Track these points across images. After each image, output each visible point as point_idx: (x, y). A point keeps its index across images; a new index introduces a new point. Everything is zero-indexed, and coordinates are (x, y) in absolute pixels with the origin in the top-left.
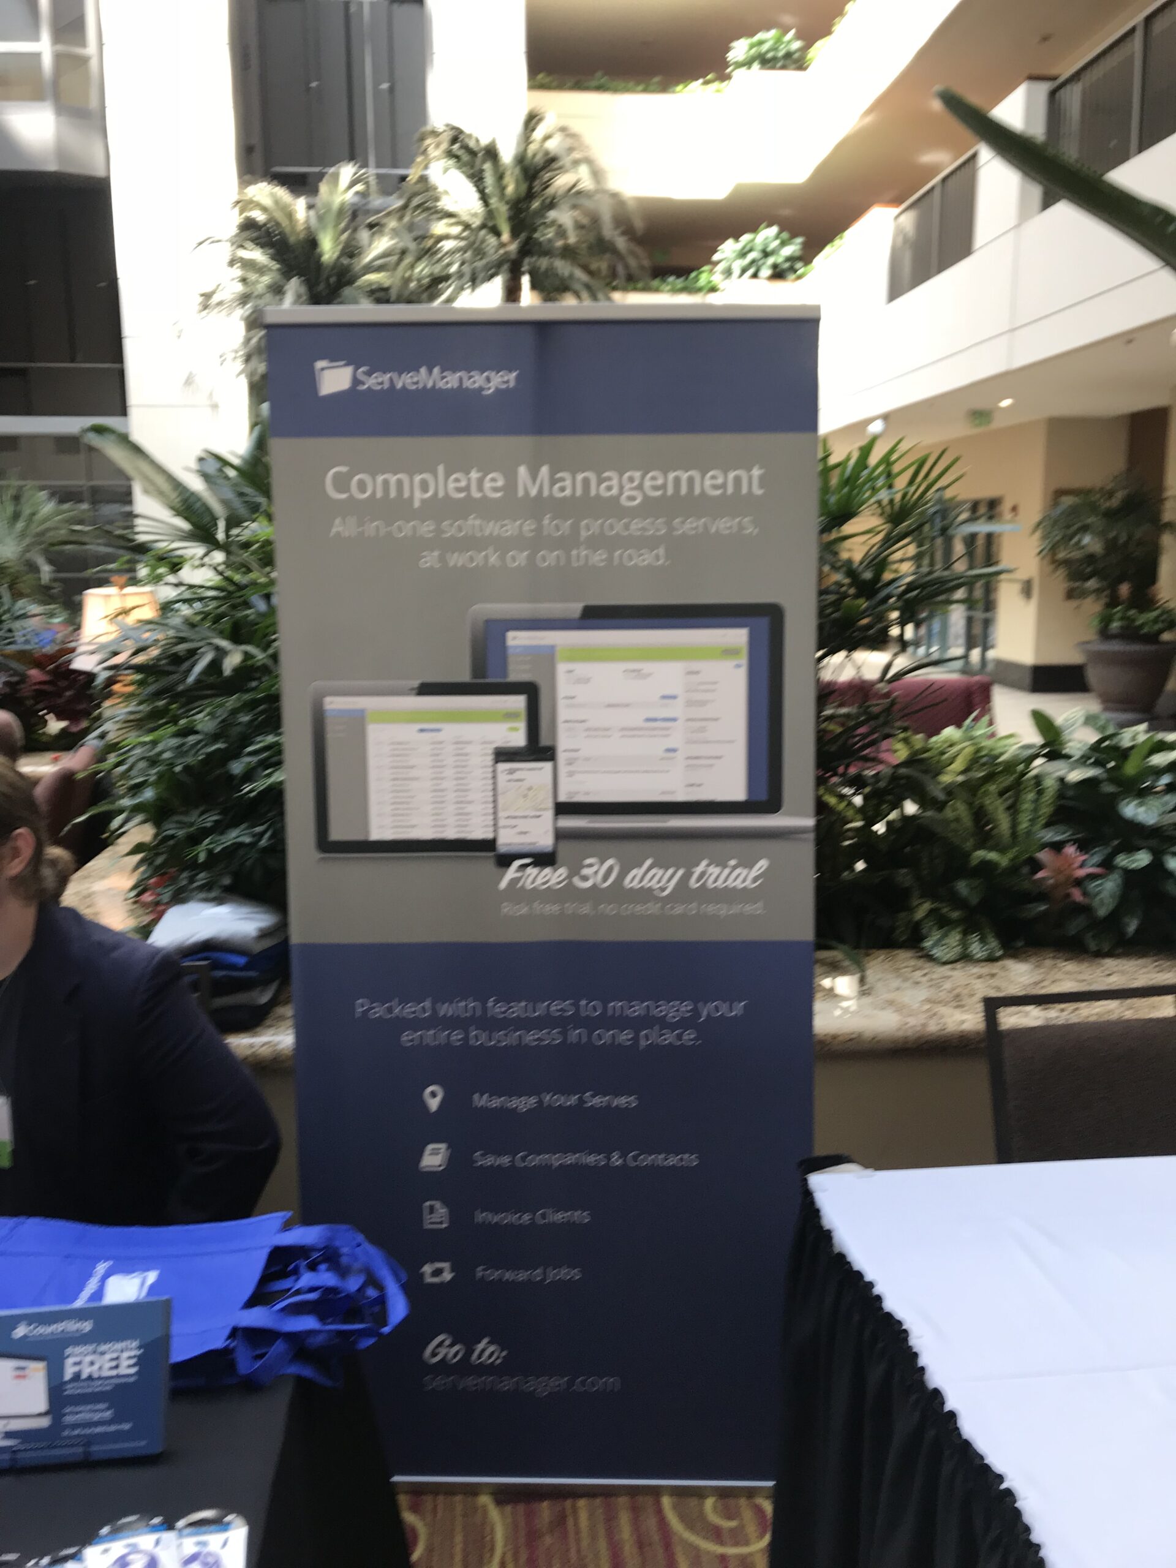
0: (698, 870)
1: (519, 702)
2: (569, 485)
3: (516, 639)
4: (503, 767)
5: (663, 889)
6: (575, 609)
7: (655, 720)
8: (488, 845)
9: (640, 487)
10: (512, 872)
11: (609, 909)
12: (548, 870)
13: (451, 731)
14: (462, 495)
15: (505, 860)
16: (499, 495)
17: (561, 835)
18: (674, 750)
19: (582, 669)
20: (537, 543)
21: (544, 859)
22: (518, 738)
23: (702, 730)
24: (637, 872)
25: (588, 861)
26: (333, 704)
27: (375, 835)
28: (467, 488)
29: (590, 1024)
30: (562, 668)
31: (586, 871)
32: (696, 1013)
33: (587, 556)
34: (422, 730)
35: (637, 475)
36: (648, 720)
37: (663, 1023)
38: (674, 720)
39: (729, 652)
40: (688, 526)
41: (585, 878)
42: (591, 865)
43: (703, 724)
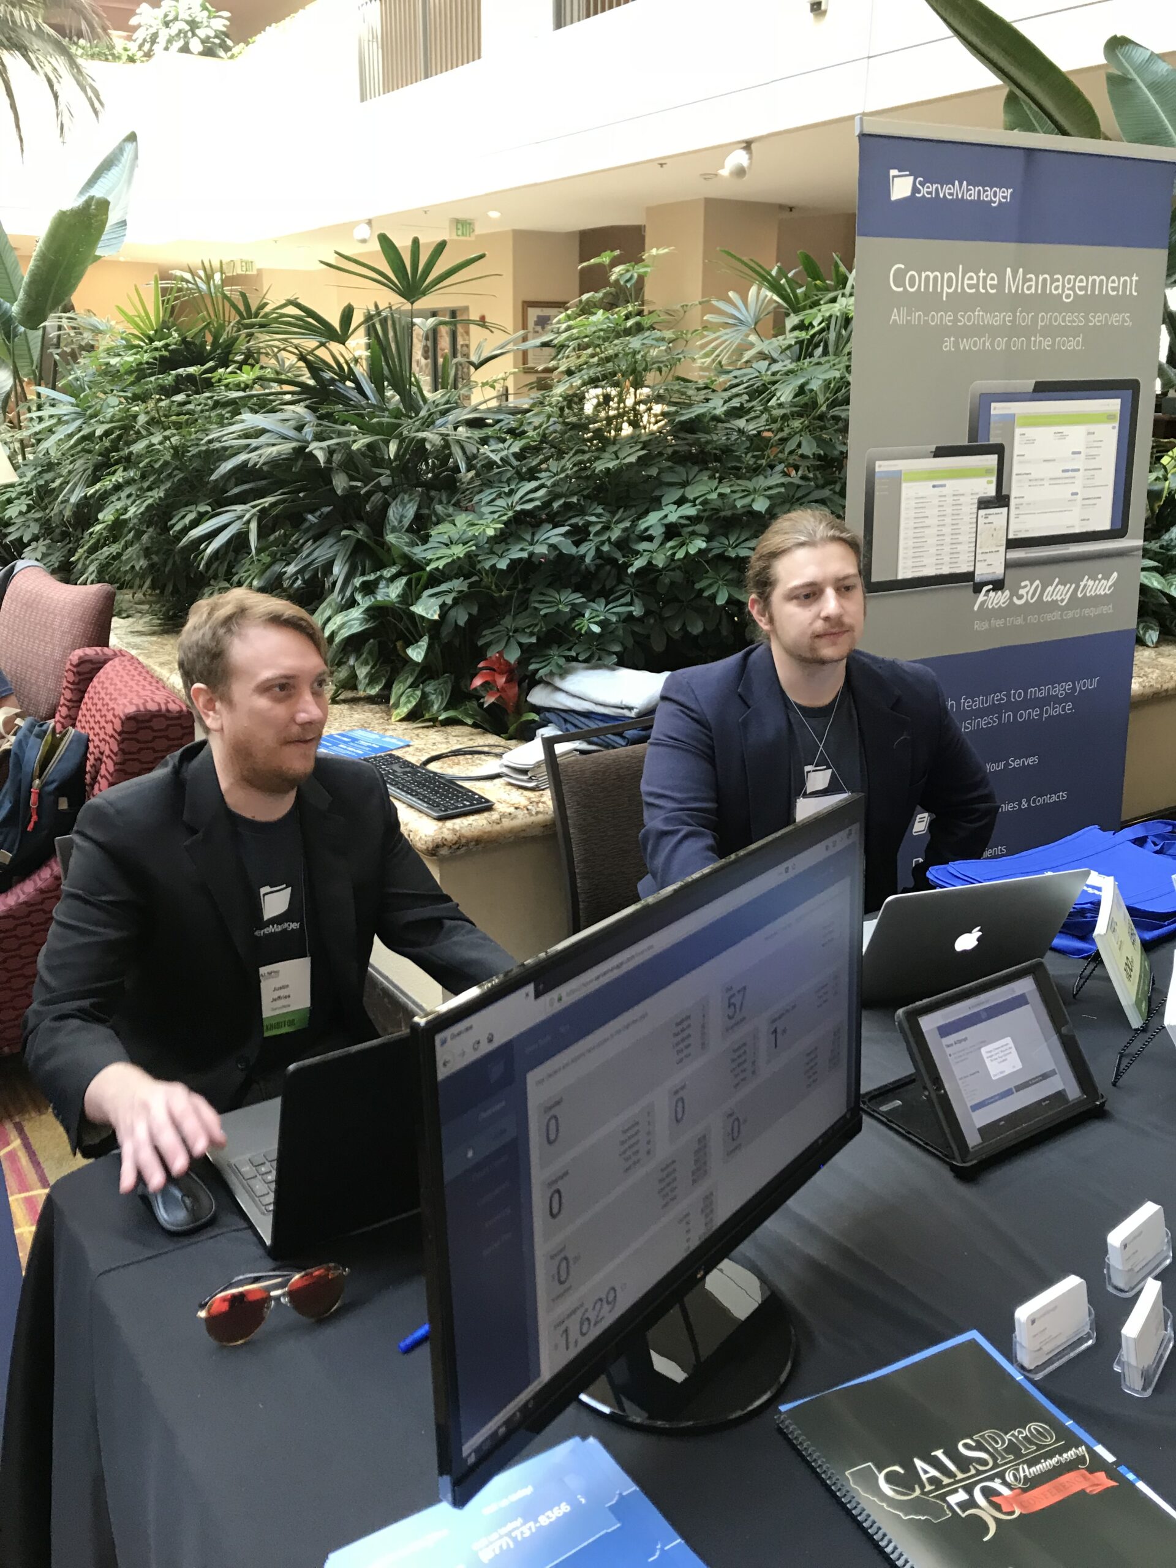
0: (1082, 584)
1: (992, 460)
2: (1032, 286)
3: (998, 409)
4: (982, 512)
5: (1062, 600)
6: (1029, 385)
7: (1067, 471)
8: (969, 576)
9: (1073, 289)
10: (981, 597)
11: (1033, 619)
12: (1000, 593)
13: (953, 485)
14: (973, 291)
15: (977, 588)
16: (994, 291)
17: (1009, 565)
18: (1076, 494)
19: (1030, 432)
20: (1014, 330)
21: (998, 585)
22: (991, 491)
23: (1092, 477)
24: (1050, 589)
25: (1023, 584)
26: (881, 467)
27: (901, 576)
28: (976, 286)
29: (1015, 707)
30: (1018, 431)
31: (1022, 592)
32: (1074, 689)
33: (1040, 342)
34: (934, 486)
35: (1072, 277)
36: (1064, 471)
37: (1056, 700)
38: (1078, 470)
39: (1110, 417)
40: (1097, 319)
41: (1020, 597)
42: (1026, 586)
43: (1092, 472)
